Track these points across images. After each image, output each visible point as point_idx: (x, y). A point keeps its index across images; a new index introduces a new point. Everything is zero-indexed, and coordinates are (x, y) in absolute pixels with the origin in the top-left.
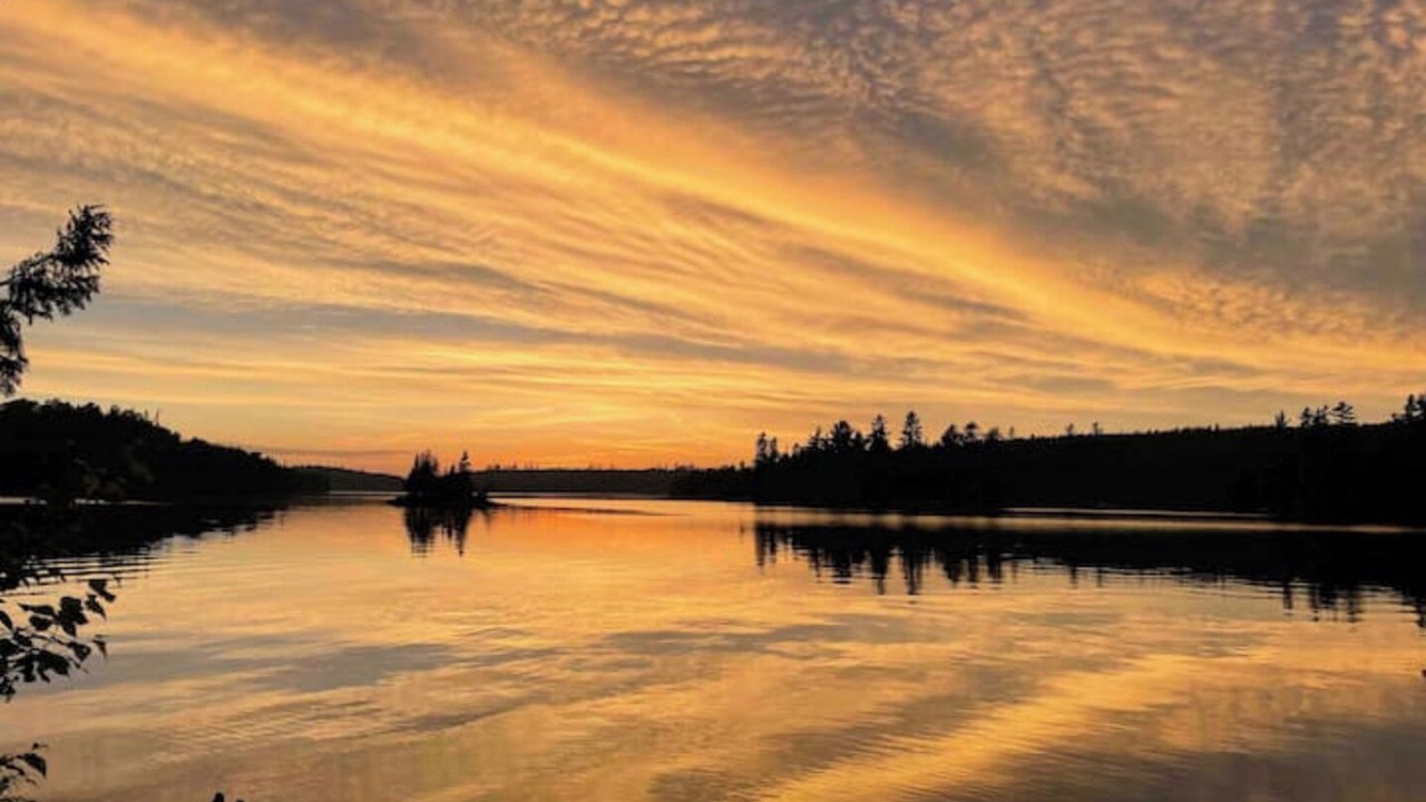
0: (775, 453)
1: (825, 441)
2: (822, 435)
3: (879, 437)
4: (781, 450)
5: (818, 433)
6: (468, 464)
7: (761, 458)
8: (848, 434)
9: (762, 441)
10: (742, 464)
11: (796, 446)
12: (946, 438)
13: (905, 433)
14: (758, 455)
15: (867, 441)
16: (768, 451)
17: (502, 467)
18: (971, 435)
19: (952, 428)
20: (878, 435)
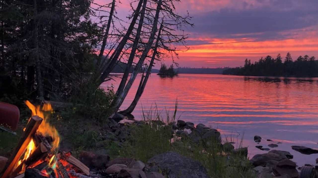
0: (250, 63)
1: (264, 61)
2: (263, 59)
3: (279, 59)
4: (251, 63)
5: (262, 59)
6: (173, 66)
7: (246, 65)
8: (270, 58)
9: (246, 61)
10: (241, 67)
11: (256, 62)
12: (298, 59)
13: (286, 58)
14: (245, 64)
15: (276, 60)
16: (248, 63)
17: (181, 67)
18: (306, 58)
19: (301, 57)
20: (279, 58)
